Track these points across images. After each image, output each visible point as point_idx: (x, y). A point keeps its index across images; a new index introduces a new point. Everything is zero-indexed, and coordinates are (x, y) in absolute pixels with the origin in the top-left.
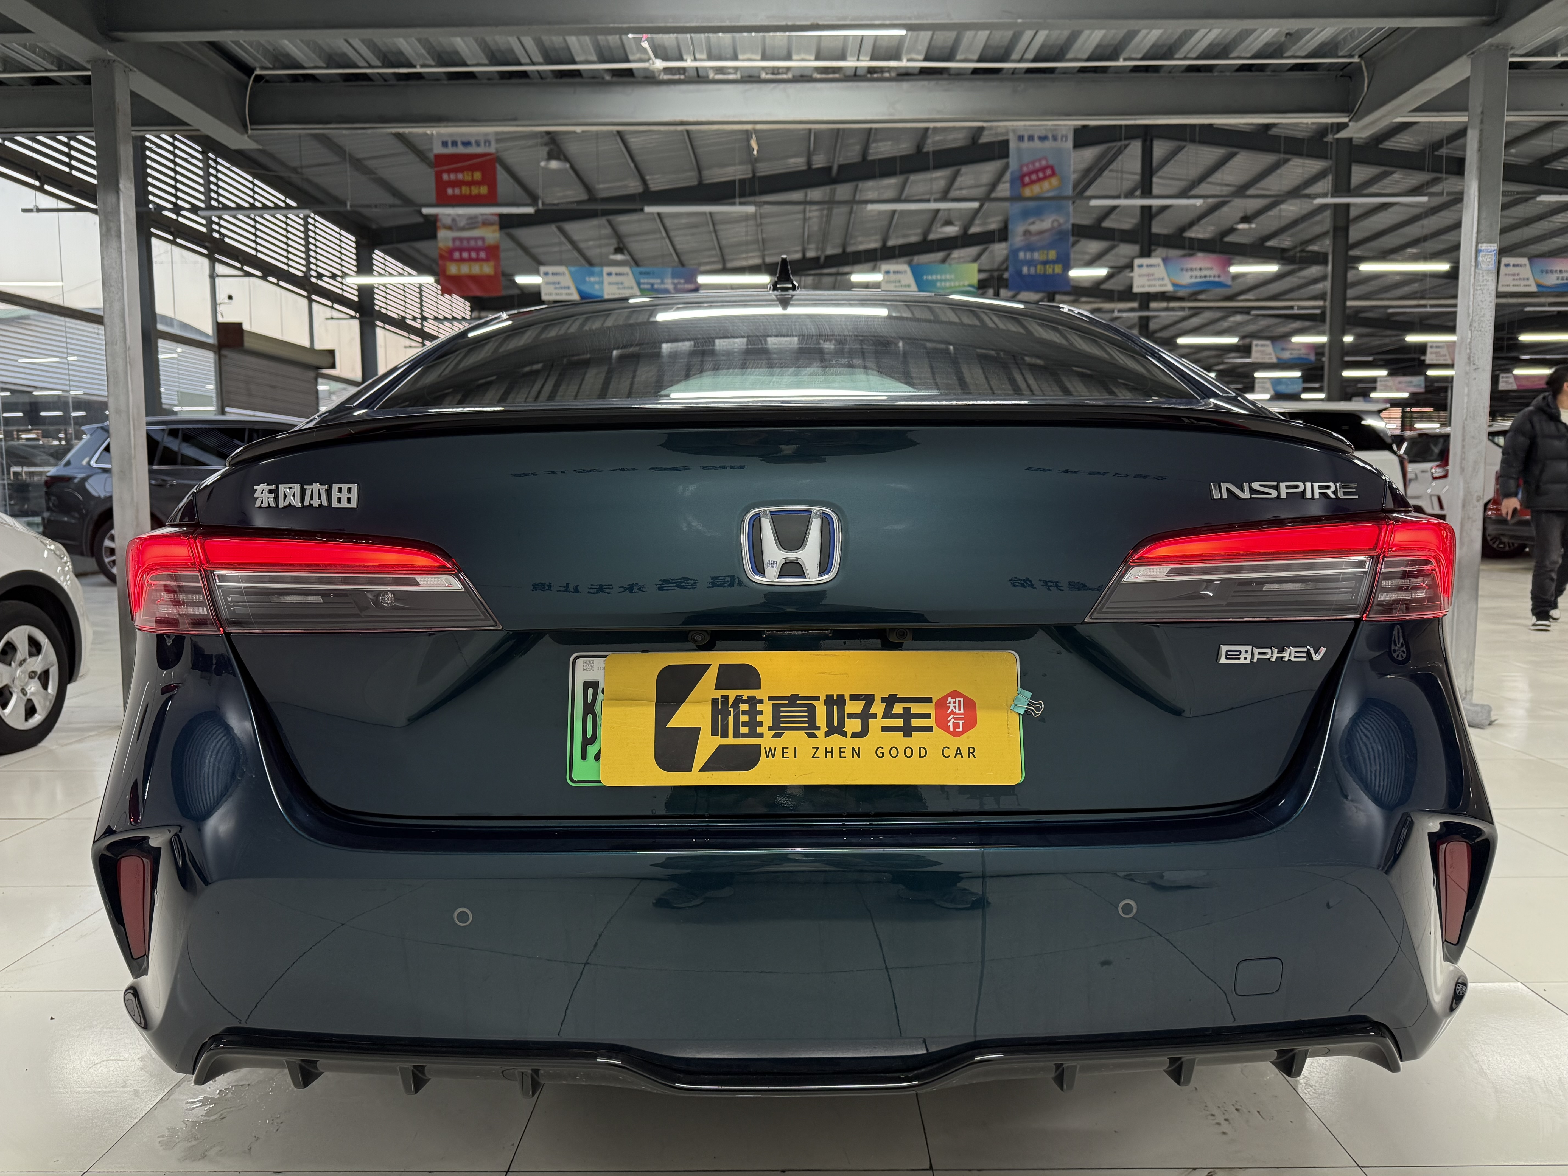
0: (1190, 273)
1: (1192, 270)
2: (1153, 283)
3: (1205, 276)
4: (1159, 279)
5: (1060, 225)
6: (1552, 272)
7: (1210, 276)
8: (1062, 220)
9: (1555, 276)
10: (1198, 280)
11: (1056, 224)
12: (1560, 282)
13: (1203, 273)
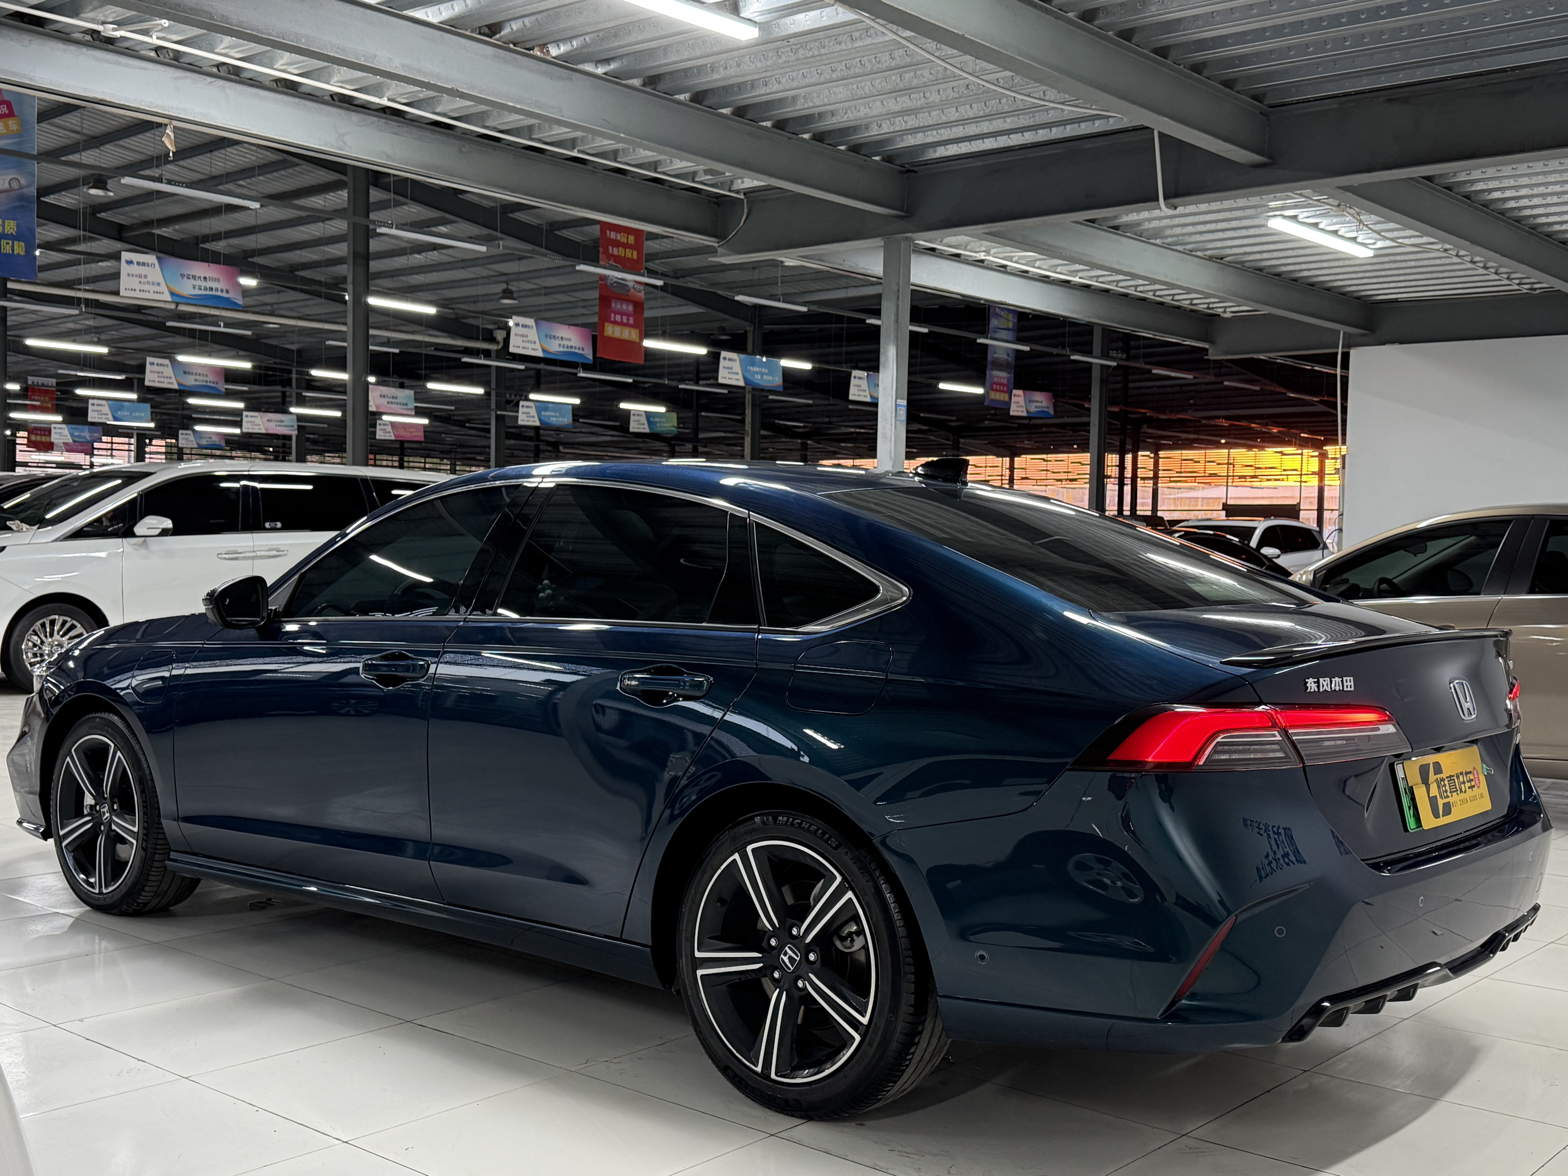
0: (192, 282)
1: (194, 277)
2: (146, 287)
3: (211, 289)
4: (153, 284)
5: (21, 188)
6: (554, 337)
7: (217, 290)
8: (23, 182)
9: (558, 342)
10: (203, 292)
11: (15, 185)
12: (561, 349)
13: (209, 284)
